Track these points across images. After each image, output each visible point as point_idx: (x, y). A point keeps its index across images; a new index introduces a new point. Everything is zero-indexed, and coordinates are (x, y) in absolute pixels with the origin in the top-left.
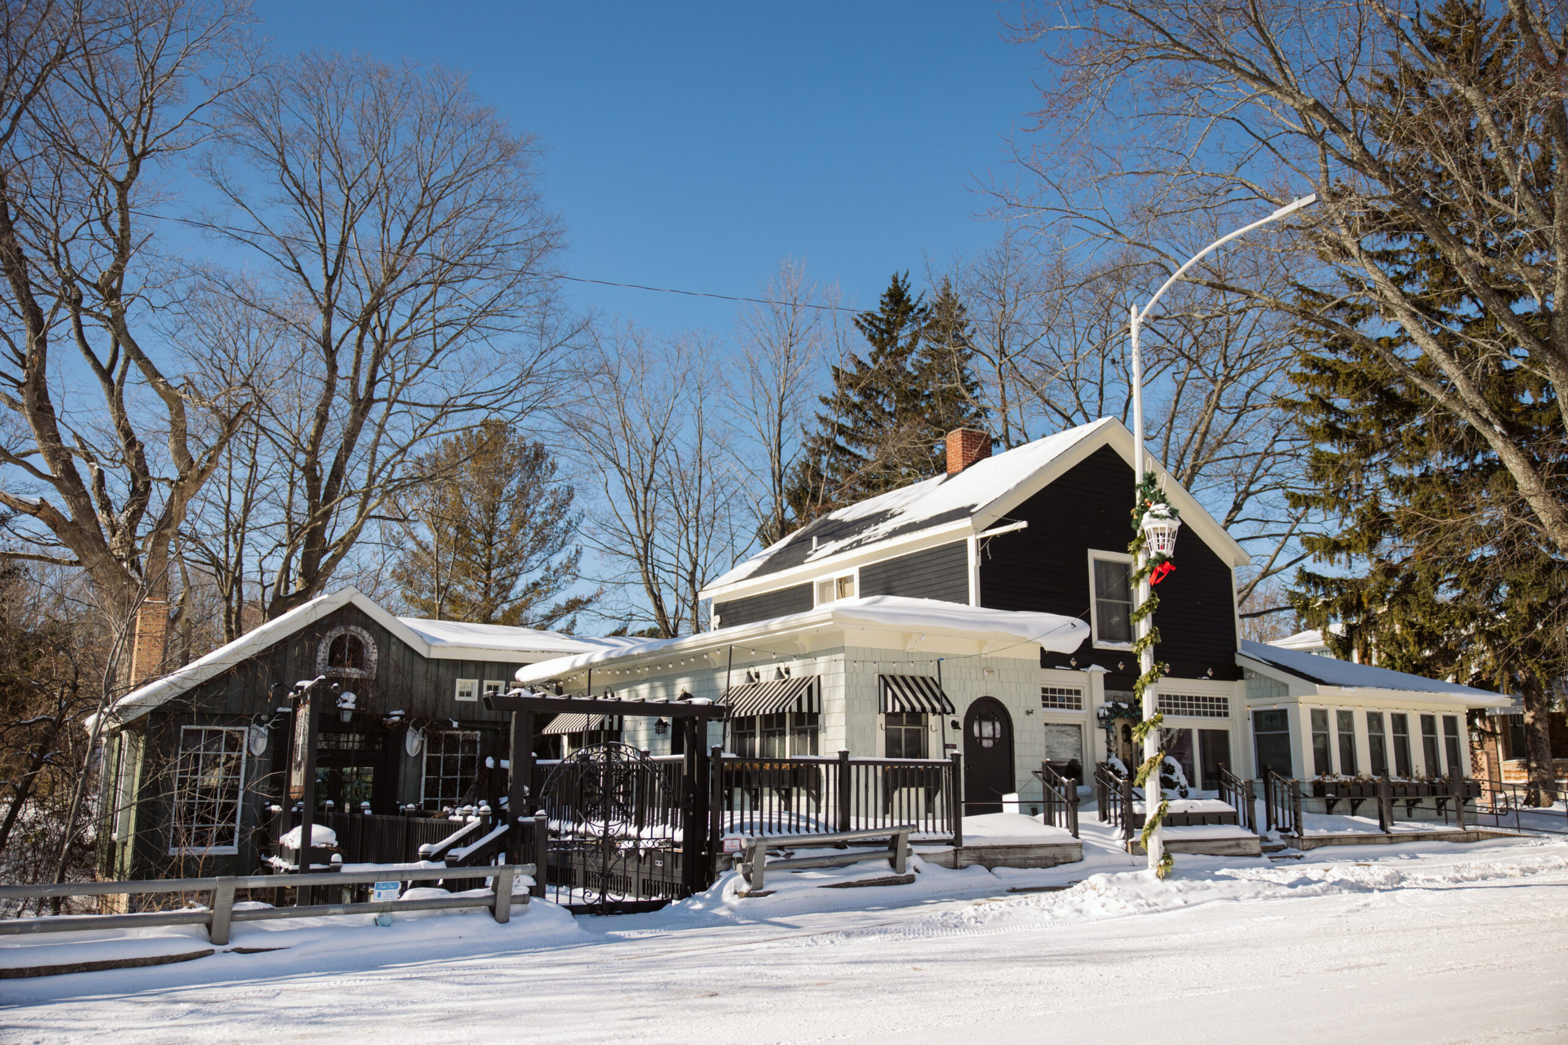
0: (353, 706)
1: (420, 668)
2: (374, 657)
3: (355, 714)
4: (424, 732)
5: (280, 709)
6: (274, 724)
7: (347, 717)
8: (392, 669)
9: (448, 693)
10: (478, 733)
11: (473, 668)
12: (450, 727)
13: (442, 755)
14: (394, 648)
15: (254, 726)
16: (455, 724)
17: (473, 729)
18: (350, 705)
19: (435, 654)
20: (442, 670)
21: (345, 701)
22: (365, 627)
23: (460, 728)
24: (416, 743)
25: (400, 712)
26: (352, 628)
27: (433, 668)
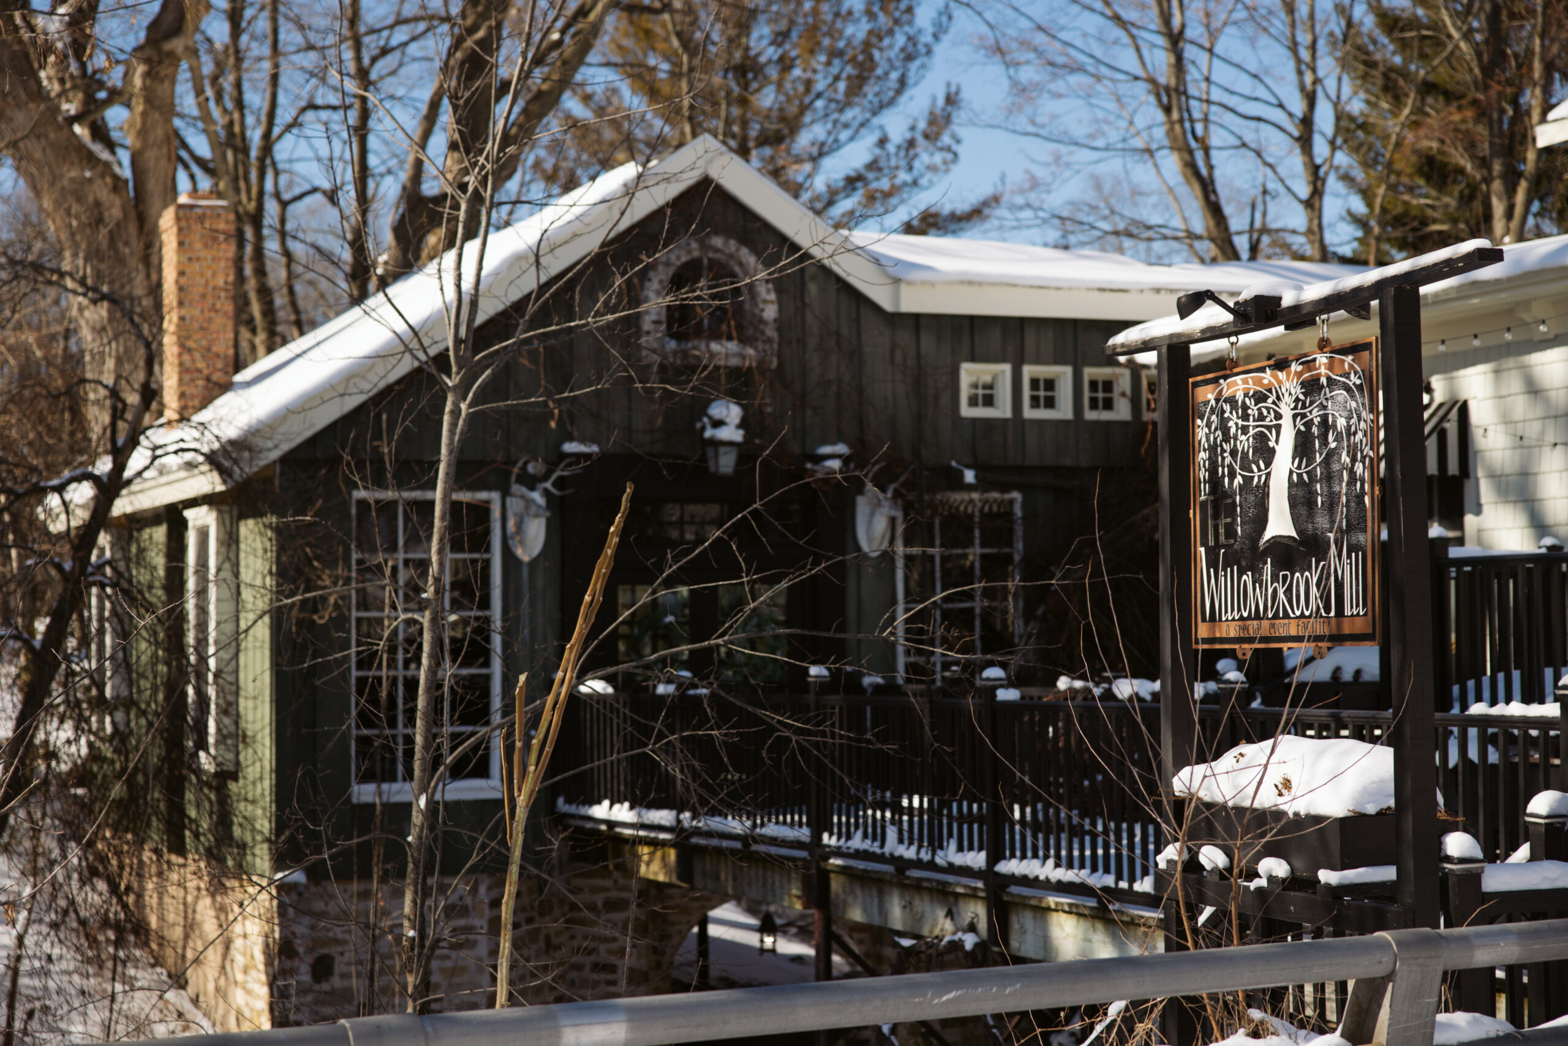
0: (737, 436)
1: (876, 340)
2: (770, 312)
3: (745, 452)
4: (897, 494)
5: (570, 447)
6: (560, 483)
7: (727, 463)
8: (812, 342)
9: (945, 399)
10: (1016, 495)
11: (996, 334)
12: (957, 483)
13: (936, 551)
14: (813, 289)
15: (516, 488)
16: (969, 476)
17: (1005, 488)
18: (731, 433)
19: (912, 302)
20: (927, 342)
21: (718, 424)
22: (745, 240)
23: (982, 484)
24: (881, 524)
25: (841, 448)
26: (718, 241)
27: (905, 337)
